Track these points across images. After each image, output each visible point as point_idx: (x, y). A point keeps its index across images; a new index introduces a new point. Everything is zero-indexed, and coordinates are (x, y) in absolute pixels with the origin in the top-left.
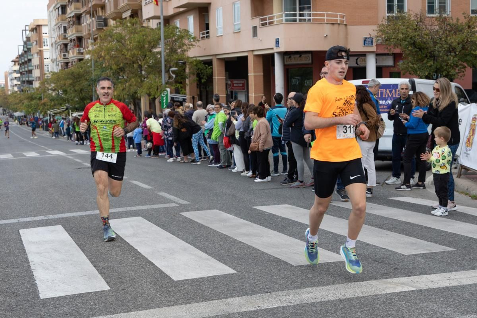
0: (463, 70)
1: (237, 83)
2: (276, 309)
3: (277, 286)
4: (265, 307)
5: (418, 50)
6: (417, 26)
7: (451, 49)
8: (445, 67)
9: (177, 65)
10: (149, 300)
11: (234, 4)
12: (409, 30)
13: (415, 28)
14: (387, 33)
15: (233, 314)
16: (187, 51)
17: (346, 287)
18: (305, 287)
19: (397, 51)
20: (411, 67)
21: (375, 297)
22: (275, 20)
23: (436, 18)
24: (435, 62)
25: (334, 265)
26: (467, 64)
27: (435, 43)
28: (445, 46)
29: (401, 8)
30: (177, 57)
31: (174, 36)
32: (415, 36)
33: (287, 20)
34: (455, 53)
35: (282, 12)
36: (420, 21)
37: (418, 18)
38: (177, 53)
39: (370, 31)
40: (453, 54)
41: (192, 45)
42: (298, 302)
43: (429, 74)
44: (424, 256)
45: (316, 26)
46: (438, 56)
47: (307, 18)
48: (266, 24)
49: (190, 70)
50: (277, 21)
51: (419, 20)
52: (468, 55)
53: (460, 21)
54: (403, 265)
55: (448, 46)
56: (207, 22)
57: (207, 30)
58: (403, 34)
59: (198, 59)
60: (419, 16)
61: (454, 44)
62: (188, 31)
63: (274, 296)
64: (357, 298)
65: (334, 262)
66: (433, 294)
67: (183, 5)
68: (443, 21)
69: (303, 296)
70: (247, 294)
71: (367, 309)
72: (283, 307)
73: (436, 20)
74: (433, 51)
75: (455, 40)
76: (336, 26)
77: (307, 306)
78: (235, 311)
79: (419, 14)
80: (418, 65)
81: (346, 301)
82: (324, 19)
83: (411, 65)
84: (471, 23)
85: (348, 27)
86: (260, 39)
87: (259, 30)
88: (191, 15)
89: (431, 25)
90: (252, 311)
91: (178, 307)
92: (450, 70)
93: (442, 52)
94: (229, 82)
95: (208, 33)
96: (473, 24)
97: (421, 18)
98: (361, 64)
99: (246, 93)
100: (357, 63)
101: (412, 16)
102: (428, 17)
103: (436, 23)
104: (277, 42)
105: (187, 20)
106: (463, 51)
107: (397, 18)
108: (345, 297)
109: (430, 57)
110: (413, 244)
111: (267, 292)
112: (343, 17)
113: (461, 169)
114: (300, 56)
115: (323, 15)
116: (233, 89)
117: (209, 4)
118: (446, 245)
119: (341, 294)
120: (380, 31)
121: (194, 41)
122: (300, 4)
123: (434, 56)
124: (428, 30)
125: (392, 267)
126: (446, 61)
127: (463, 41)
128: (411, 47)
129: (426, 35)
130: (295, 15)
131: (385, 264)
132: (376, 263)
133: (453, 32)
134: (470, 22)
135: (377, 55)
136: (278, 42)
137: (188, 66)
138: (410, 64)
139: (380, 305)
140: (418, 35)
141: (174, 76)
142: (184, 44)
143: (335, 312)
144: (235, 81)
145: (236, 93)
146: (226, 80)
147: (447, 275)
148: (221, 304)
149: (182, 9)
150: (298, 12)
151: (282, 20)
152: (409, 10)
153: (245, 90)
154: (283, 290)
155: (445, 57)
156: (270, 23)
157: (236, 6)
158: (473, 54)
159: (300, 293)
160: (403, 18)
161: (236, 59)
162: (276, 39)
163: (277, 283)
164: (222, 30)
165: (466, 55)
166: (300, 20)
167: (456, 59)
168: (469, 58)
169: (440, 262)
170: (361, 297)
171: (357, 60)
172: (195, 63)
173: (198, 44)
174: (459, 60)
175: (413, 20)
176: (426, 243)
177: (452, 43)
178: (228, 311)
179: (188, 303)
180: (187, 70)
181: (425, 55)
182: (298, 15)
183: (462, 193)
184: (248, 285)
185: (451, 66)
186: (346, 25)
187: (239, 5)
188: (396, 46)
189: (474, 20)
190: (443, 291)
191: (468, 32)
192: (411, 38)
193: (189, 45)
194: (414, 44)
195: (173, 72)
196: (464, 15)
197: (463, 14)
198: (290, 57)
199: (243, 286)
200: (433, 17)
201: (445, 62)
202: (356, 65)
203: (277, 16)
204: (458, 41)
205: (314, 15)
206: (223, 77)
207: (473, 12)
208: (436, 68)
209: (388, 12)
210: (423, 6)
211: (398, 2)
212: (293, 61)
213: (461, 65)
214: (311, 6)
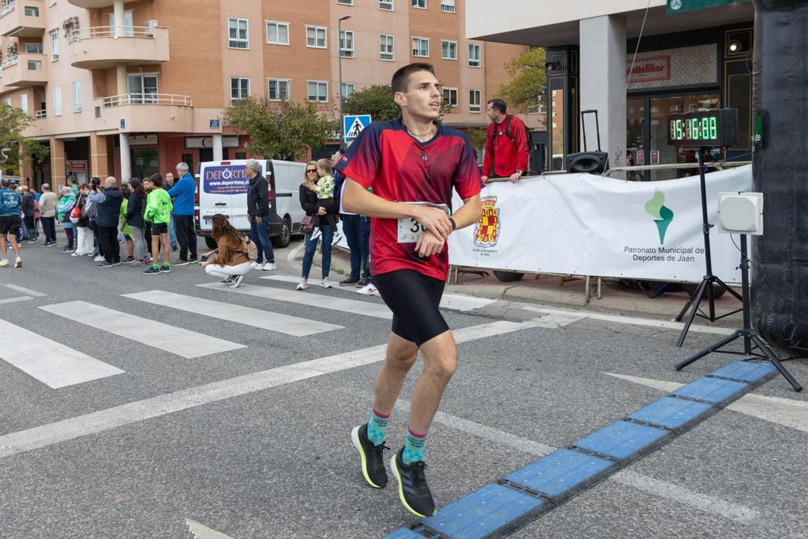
0: (305, 151)
1: (76, 164)
2: (184, 412)
3: (176, 384)
4: (171, 411)
5: (264, 132)
6: (262, 109)
7: (295, 132)
8: (290, 149)
9: (9, 145)
10: (28, 416)
11: (74, 83)
12: (255, 113)
13: (261, 111)
14: (234, 116)
15: (136, 423)
16: (21, 130)
17: (252, 377)
18: (208, 382)
19: (244, 133)
20: (258, 149)
21: (285, 387)
22: (120, 101)
24: (281, 144)
25: (230, 354)
27: (280, 126)
28: (289, 129)
29: (245, 92)
30: (9, 137)
31: (6, 115)
32: (261, 119)
33: (132, 101)
34: (299, 136)
35: (127, 92)
36: (266, 106)
38: (9, 133)
39: (217, 113)
40: (297, 136)
41: (27, 124)
42: (206, 401)
43: (275, 155)
44: (317, 336)
45: (162, 108)
46: (284, 138)
47: (153, 100)
48: (110, 105)
49: (23, 150)
50: (122, 102)
51: (264, 104)
52: (310, 137)
53: (301, 107)
54: (300, 348)
55: (292, 129)
56: (43, 102)
57: (43, 109)
58: (250, 116)
59: (34, 139)
60: (263, 101)
61: (298, 127)
62: (22, 111)
63: (177, 396)
64: (267, 389)
65: (229, 351)
66: (342, 377)
67: (17, 83)
68: (285, 105)
69: (209, 392)
70: (145, 397)
71: (283, 401)
72: (191, 408)
73: (279, 104)
74: (278, 134)
75: (298, 124)
76: (183, 108)
77: (217, 405)
78: (138, 419)
79: (264, 98)
81: (257, 394)
82: (171, 102)
83: (259, 147)
84: (312, 108)
85: (194, 109)
86: (104, 119)
87: (103, 111)
88: (24, 93)
89: (275, 110)
90: (157, 417)
91: (67, 421)
93: (287, 134)
94: (68, 163)
95: (44, 112)
96: (313, 109)
97: (266, 102)
98: (207, 145)
99: (87, 174)
100: (203, 144)
101: (258, 100)
102: (273, 102)
103: (279, 107)
104: (123, 123)
105: (20, 98)
106: (305, 134)
107: (243, 102)
108: (255, 390)
109: (276, 139)
110: (301, 324)
111: (168, 393)
112: (189, 99)
114: (146, 137)
115: (170, 97)
117: (46, 83)
118: (333, 323)
119: (249, 387)
120: (228, 114)
121: (29, 121)
122: (145, 86)
123: (279, 138)
124: (272, 113)
125: (291, 351)
127: (305, 124)
128: (258, 129)
129: (272, 118)
130: (140, 97)
131: (283, 348)
132: (273, 348)
133: (295, 116)
134: (310, 108)
135: (224, 136)
136: (124, 122)
137: (21, 146)
138: (257, 145)
139: (294, 395)
140: (265, 118)
141: (7, 157)
142: (17, 124)
143: (250, 408)
144: (75, 162)
146: (65, 161)
147: (347, 355)
148: (118, 412)
149: (13, 88)
150: (143, 94)
152: (254, 95)
153: (86, 171)
154: (184, 389)
155: (290, 140)
156: (114, 104)
157: (76, 86)
158: (314, 137)
159: (205, 390)
160: (248, 102)
161: (75, 140)
162: (121, 120)
163: (175, 381)
164: (60, 109)
165: (308, 138)
166: (146, 102)
167: (300, 141)
168: (310, 140)
169: (336, 342)
170: (271, 388)
171: (203, 141)
172: (30, 144)
173: (34, 123)
175: (259, 105)
176: (314, 322)
177: (295, 126)
178: (129, 421)
179: (78, 415)
180: (21, 151)
181: (270, 137)
182: (143, 96)
184: (142, 386)
185: (295, 147)
186: (192, 107)
187: (80, 85)
188: (243, 128)
189: (314, 106)
190: (350, 372)
191: (309, 116)
192: (258, 121)
193: (23, 124)
194: (260, 127)
195: (5, 153)
196: (304, 101)
197: (304, 99)
198: (135, 138)
199: (138, 388)
200: (277, 102)
201: (290, 144)
202: (202, 146)
203: (121, 97)
204: (300, 124)
205: (160, 97)
206: (62, 158)
207: (312, 98)
208: (281, 149)
209: (233, 96)
210: (266, 90)
211: (242, 87)
212: (139, 141)
213: (304, 146)
214: (157, 88)
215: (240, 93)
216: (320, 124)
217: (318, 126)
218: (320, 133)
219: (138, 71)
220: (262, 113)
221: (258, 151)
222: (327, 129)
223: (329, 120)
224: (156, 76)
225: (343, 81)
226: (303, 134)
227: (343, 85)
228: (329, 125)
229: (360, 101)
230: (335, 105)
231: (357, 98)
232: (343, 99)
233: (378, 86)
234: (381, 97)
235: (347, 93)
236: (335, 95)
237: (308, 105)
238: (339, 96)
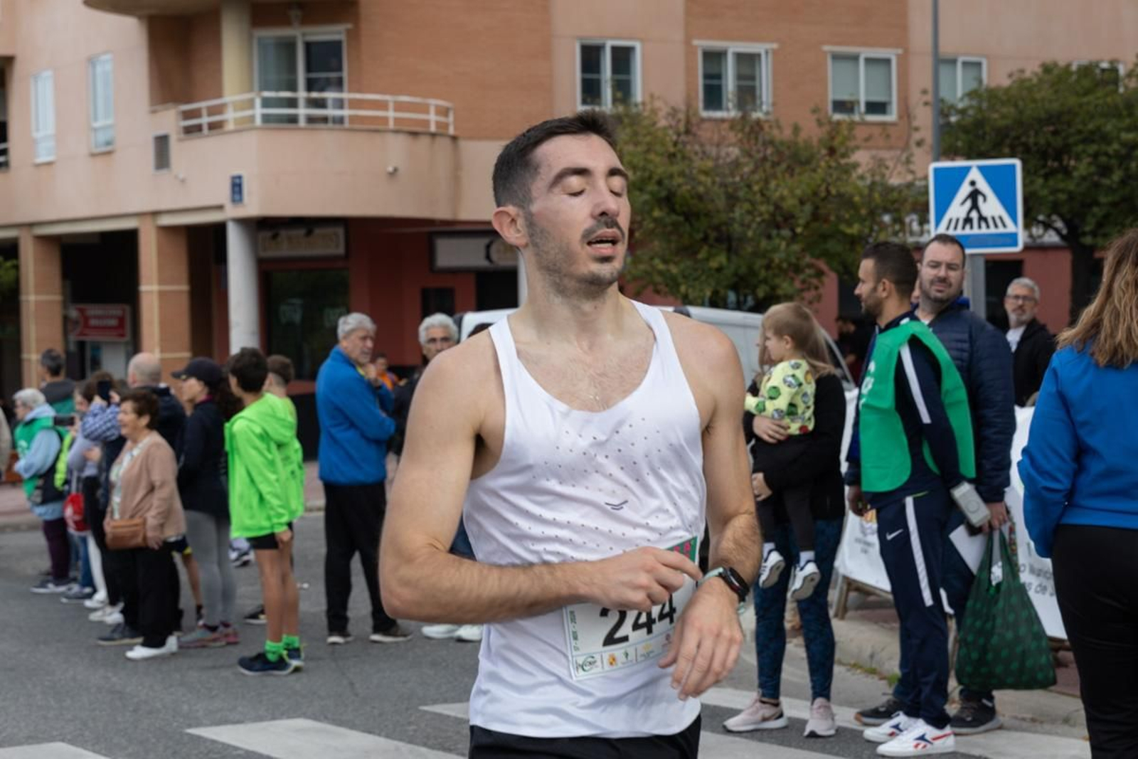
0: (814, 281)
1: (99, 317)
5: (681, 219)
6: (675, 144)
7: (779, 219)
8: (763, 273)
11: (92, 61)
12: (652, 156)
13: (672, 150)
20: (661, 273)
22: (230, 116)
23: (733, 124)
24: (734, 258)
26: (828, 263)
27: (732, 199)
28: (763, 208)
29: (623, 88)
32: (671, 176)
33: (267, 119)
34: (793, 230)
35: (251, 90)
36: (688, 132)
37: (679, 121)
40: (786, 232)
43: (715, 293)
45: (360, 139)
46: (743, 239)
47: (330, 112)
48: (199, 128)
50: (237, 121)
51: (682, 127)
52: (831, 236)
53: (803, 136)
55: (771, 208)
60: (682, 116)
61: (790, 203)
68: (752, 130)
73: (732, 128)
74: (726, 224)
75: (792, 191)
76: (424, 141)
79: (683, 107)
80: (682, 266)
82: (385, 120)
83: (661, 267)
84: (838, 140)
85: (463, 144)
86: (181, 176)
87: (177, 149)
89: (718, 145)
92: (777, 281)
93: (754, 226)
94: (74, 313)
95: (3, 152)
96: (842, 143)
97: (688, 122)
98: (501, 261)
99: (130, 348)
100: (488, 257)
101: (662, 114)
102: (710, 120)
103: (732, 137)
104: (237, 186)
106: (815, 225)
109: (718, 240)
112: (444, 112)
113: (848, 590)
114: (309, 233)
115: (382, 106)
116: (85, 335)
117: (11, 59)
122: (309, 68)
123: (729, 239)
124: (709, 157)
126: (764, 254)
127: (815, 194)
128: (661, 209)
129: (706, 173)
130: (293, 103)
133: (784, 166)
134: (833, 138)
136: (240, 186)
138: (657, 262)
140: (682, 174)
144: (94, 310)
145: (97, 347)
146: (65, 305)
150: (302, 94)
151: (252, 118)
152: (652, 96)
153: (128, 338)
155: (764, 244)
157: (99, 69)
158: (845, 235)
160: (635, 120)
161: (96, 241)
162: (234, 178)
164: (51, 144)
165: (825, 237)
166: (311, 120)
167: (796, 247)
168: (833, 246)
171: (488, 247)
174: (803, 250)
175: (665, 128)
177: (782, 198)
181: (700, 236)
182: (301, 103)
183: (855, 666)
185: (780, 267)
186: (454, 138)
187: (109, 67)
189: (846, 132)
191: (830, 167)
192: (660, 183)
194: (668, 201)
196: (815, 116)
197: (814, 111)
198: (273, 237)
200: (723, 120)
201: (764, 257)
202: (483, 263)
203: (234, 103)
204: (798, 192)
205: (355, 104)
206: (55, 298)
207: (840, 106)
208: (736, 274)
209: (584, 102)
210: (690, 85)
211: (615, 70)
212: (286, 248)
213: (810, 266)
214: (345, 74)
215: (607, 92)
216: (866, 192)
217: (857, 199)
218: (862, 220)
219: (286, 22)
220: (672, 156)
221: (658, 279)
222: (886, 210)
223: (895, 181)
224: (342, 37)
225: (946, 48)
226: (806, 226)
227: (942, 62)
228: (895, 195)
229: (1001, 116)
230: (917, 129)
231: (992, 108)
232: (943, 110)
233: (1062, 63)
234: (1072, 101)
235: (957, 88)
236: (916, 98)
237: (826, 128)
238: (929, 98)
